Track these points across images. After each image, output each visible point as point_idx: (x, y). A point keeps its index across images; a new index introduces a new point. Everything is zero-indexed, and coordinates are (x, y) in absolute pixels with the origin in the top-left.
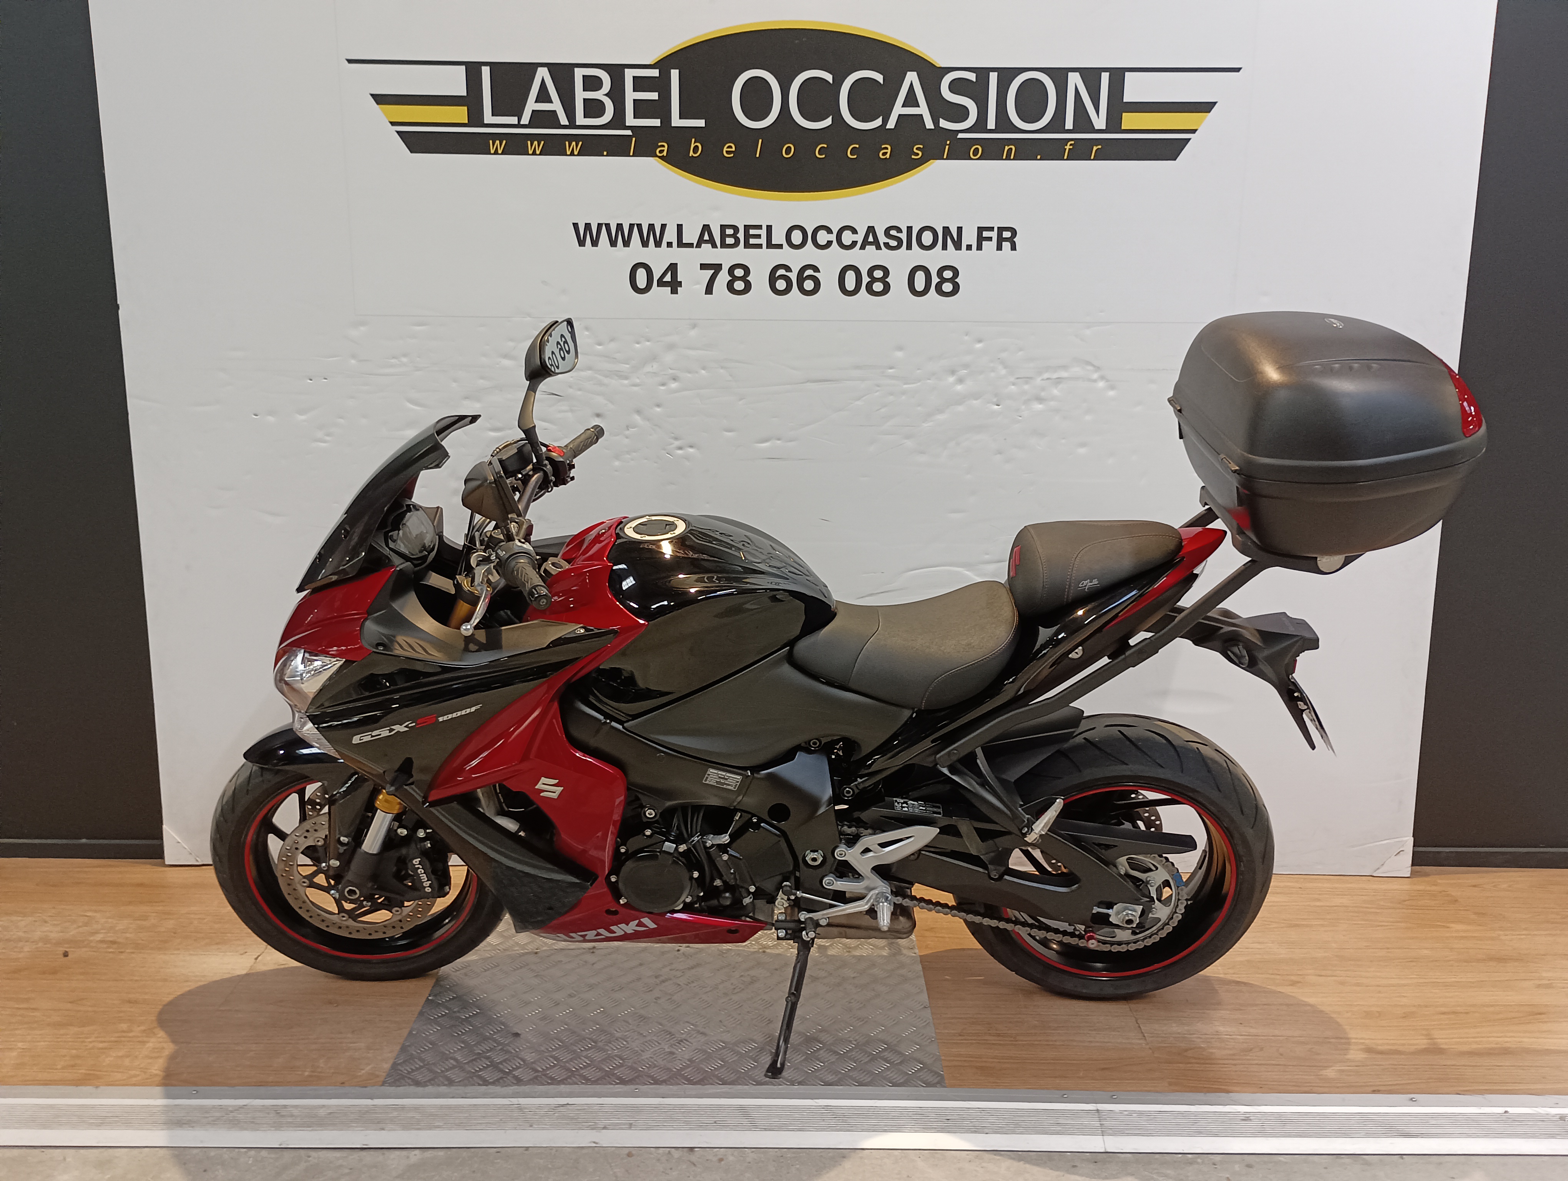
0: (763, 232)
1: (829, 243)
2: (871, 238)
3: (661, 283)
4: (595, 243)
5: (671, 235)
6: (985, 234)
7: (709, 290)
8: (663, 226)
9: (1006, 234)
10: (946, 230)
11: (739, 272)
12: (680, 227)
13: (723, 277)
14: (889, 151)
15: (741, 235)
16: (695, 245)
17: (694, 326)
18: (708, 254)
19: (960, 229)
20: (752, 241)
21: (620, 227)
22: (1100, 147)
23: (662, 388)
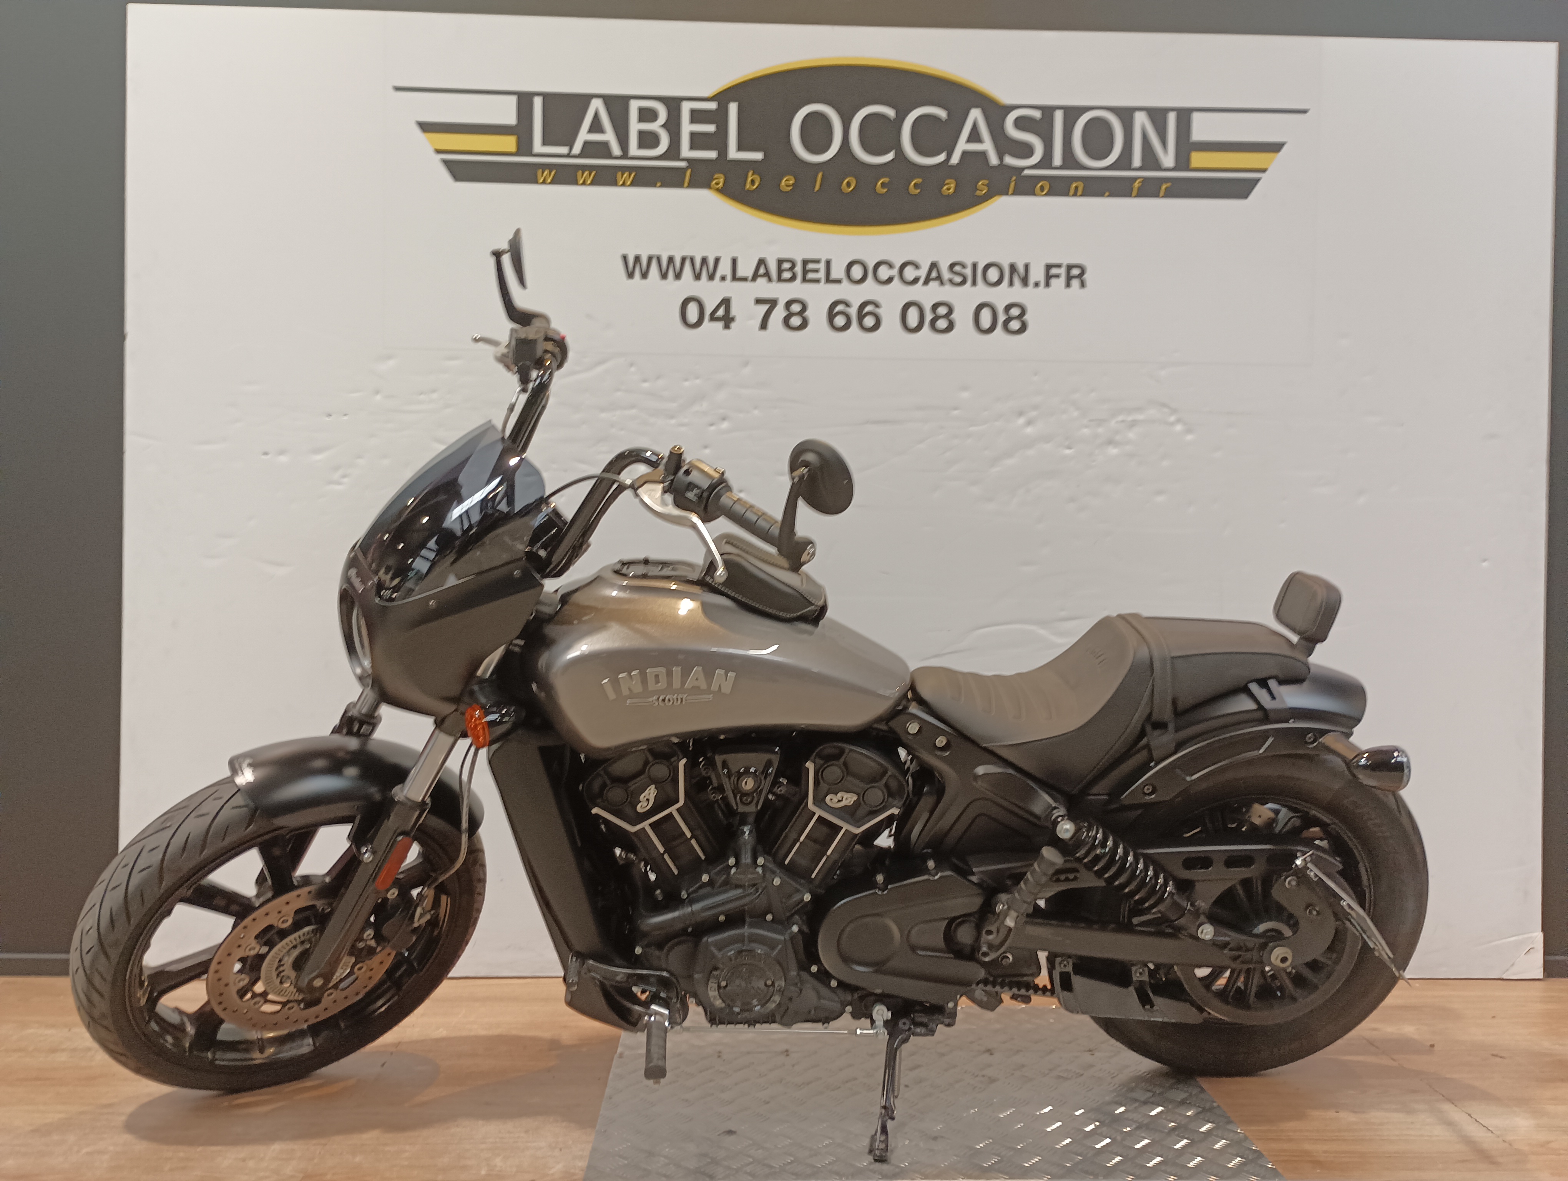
0: (822, 266)
1: (890, 280)
2: (934, 274)
3: (713, 318)
4: (644, 275)
5: (724, 268)
6: (1054, 271)
7: (764, 325)
8: (717, 260)
9: (1075, 272)
10: (1013, 268)
11: (796, 308)
12: (734, 261)
13: (779, 313)
14: (953, 186)
15: (799, 269)
16: (750, 278)
17: (746, 364)
18: (764, 288)
19: (1027, 267)
20: (810, 276)
21: (671, 260)
22: (1169, 184)
23: (713, 428)
